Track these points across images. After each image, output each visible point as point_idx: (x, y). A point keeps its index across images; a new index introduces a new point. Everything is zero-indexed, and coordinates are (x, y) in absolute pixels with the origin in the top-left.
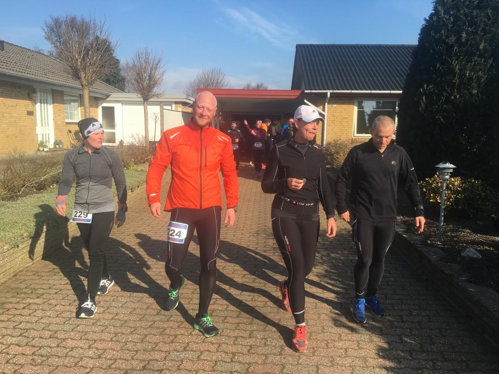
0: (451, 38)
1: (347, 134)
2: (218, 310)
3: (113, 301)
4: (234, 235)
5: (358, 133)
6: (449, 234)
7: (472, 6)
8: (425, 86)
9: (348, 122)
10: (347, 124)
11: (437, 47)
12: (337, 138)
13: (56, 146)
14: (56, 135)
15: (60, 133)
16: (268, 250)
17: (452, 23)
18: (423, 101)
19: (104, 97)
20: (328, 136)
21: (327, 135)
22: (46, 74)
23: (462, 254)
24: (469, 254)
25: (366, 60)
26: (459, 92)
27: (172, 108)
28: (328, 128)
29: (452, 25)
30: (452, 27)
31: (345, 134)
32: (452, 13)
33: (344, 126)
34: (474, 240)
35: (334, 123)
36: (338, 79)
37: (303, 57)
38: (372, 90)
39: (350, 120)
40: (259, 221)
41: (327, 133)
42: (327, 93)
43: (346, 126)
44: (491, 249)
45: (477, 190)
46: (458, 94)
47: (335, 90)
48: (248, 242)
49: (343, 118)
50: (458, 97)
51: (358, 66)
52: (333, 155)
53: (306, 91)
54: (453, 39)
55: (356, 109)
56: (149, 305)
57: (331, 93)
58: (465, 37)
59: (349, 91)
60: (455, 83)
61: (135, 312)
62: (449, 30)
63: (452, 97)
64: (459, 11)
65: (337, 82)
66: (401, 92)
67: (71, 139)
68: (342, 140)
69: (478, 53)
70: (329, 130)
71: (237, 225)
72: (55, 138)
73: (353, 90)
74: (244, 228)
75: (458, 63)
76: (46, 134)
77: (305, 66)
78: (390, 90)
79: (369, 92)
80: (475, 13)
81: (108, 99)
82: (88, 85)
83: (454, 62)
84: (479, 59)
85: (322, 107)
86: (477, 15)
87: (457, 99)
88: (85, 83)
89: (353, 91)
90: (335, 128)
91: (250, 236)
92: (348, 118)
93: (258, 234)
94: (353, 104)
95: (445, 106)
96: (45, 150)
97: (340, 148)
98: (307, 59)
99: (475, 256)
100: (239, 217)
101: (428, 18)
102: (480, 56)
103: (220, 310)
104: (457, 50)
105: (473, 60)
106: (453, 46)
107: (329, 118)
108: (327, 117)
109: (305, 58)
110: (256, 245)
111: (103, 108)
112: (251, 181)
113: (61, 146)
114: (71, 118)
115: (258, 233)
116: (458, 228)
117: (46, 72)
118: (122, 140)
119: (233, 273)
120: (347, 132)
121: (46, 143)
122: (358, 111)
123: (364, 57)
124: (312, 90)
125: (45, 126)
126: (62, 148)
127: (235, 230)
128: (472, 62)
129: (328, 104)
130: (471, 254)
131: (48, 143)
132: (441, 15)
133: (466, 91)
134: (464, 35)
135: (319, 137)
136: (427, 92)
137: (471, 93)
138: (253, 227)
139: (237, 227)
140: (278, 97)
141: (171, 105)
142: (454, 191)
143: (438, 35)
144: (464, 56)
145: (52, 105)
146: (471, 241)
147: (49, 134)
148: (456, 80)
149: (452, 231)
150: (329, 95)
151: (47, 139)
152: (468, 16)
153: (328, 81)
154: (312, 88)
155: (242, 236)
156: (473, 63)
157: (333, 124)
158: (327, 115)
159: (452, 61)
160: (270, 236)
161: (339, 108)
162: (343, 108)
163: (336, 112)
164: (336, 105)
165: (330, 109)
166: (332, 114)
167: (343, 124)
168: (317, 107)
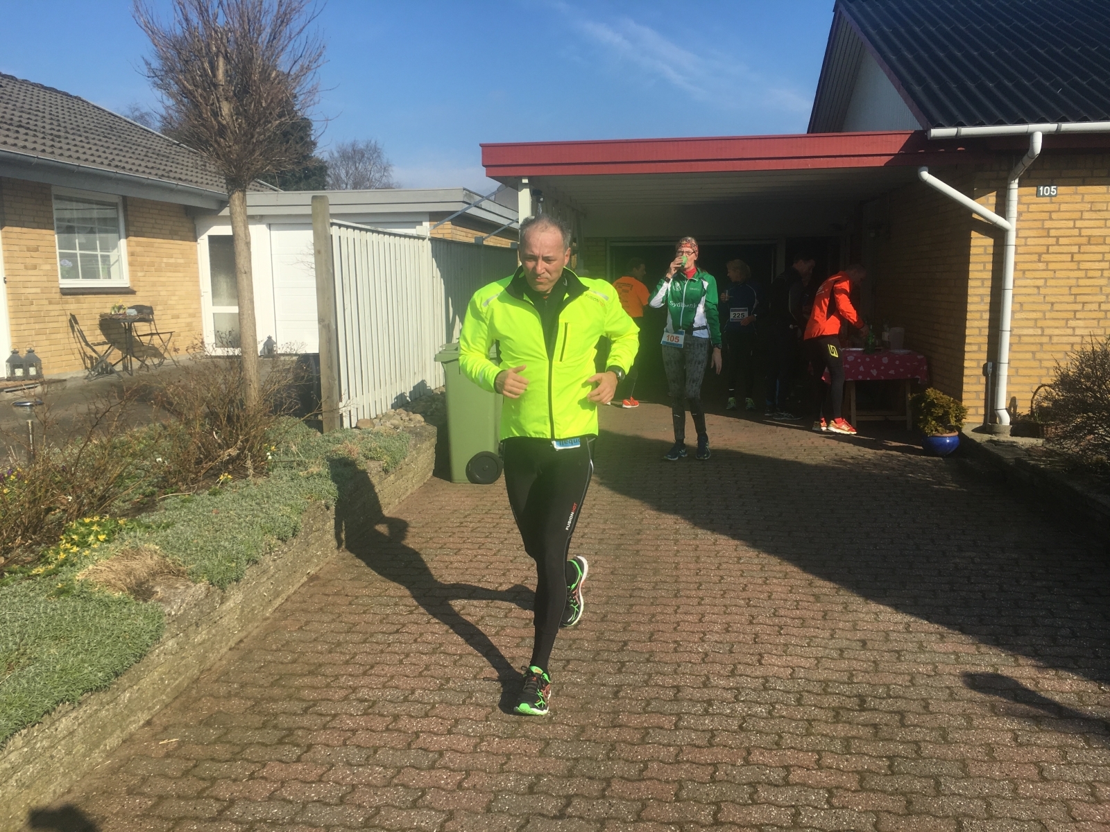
14: (16, 332)
28: (1019, 282)
35: (1047, 263)
41: (1013, 303)
42: (1028, 137)
47: (1065, 120)
53: (936, 132)
57: (1047, 137)
65: (1059, 93)
72: (14, 344)
81: (226, 211)
85: (992, 198)
107: (1023, 241)
108: (1017, 237)
111: (213, 239)
113: (32, 372)
124: (962, 125)
129: (1020, 185)
141: (418, 224)
150: (1037, 145)
157: (1041, 266)
158: (1017, 230)
161: (1067, 198)
162: (1087, 198)
163: (1054, 216)
164: (1056, 189)
165: (1029, 204)
166: (1039, 224)
167: (1083, 266)
168: (973, 198)
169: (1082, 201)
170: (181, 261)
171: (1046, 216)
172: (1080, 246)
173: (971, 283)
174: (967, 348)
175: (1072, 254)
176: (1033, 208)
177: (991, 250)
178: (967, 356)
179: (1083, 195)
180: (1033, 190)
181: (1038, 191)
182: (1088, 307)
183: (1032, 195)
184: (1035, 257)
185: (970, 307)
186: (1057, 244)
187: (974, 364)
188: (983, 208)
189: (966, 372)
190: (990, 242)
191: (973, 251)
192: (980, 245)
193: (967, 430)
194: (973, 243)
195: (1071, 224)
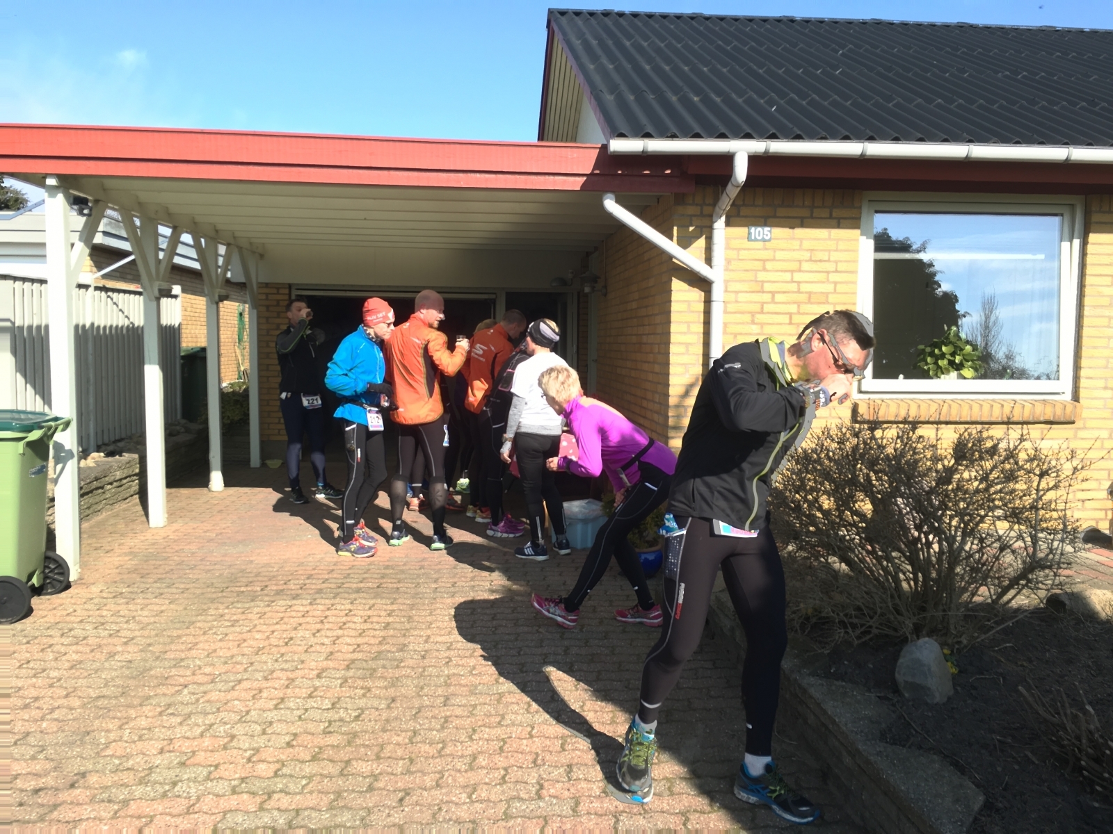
35: (761, 324)
47: (768, 140)
49: (803, 297)
53: (615, 146)
55: (865, 250)
57: (754, 159)
59: (853, 147)
73: (873, 140)
78: (1067, 145)
79: (958, 149)
85: (696, 239)
89: (874, 148)
92: (832, 298)
94: (853, 223)
107: (732, 297)
108: (726, 290)
122: (879, 264)
124: (651, 140)
129: (728, 224)
150: (741, 171)
157: (755, 329)
158: (726, 282)
161: (782, 244)
162: (807, 244)
164: (770, 231)
165: (739, 250)
166: (750, 276)
168: (671, 238)
169: (800, 249)
171: (758, 265)
172: (799, 304)
173: (673, 349)
175: (790, 315)
176: (744, 254)
177: (697, 306)
179: (801, 240)
180: (744, 230)
181: (749, 234)
183: (742, 238)
184: (747, 318)
186: (773, 301)
190: (697, 295)
191: (674, 307)
192: (683, 296)
194: (675, 296)
195: (787, 276)
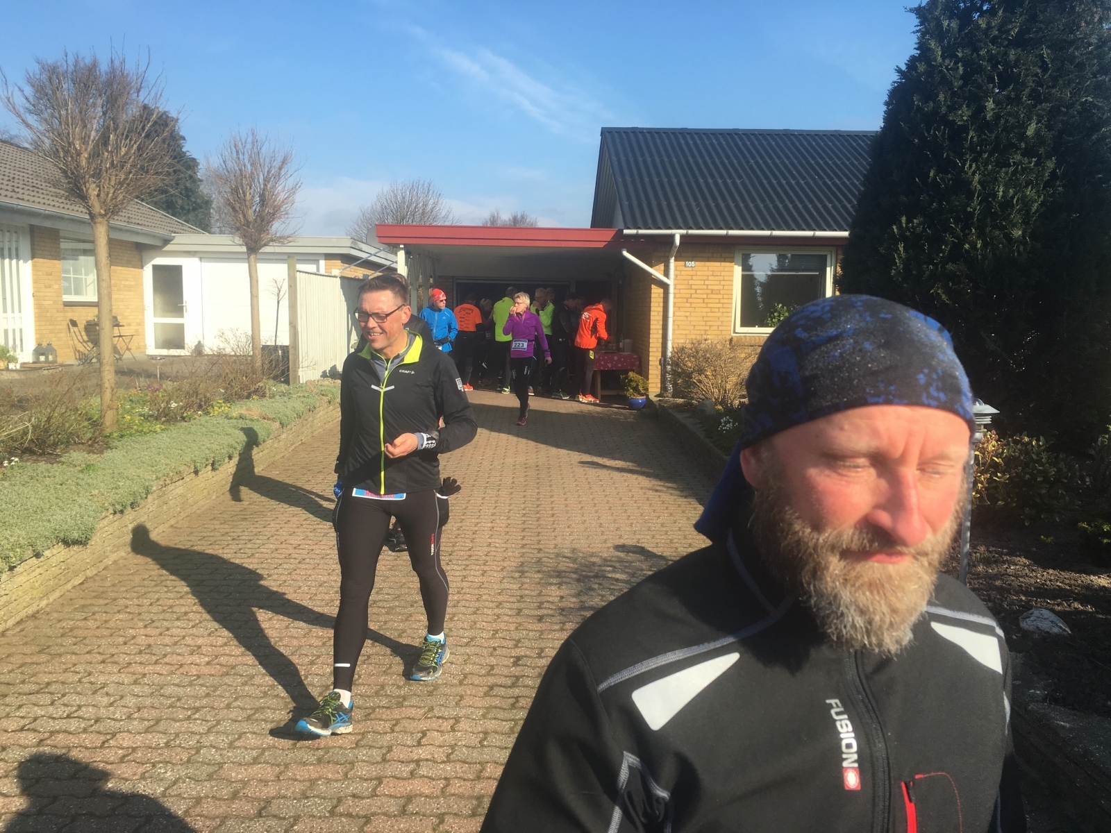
0: (960, 112)
1: (720, 328)
2: (421, 795)
3: (143, 777)
4: (465, 577)
5: (743, 324)
6: (980, 568)
7: (1006, 39)
8: (904, 219)
9: (722, 301)
10: (720, 305)
11: (929, 132)
12: (698, 338)
13: (38, 359)
14: (39, 332)
15: (50, 327)
16: (548, 615)
17: (962, 77)
18: (899, 255)
19: (159, 243)
20: (676, 332)
21: (673, 330)
22: (17, 190)
23: (1024, 625)
24: (1040, 625)
25: (757, 163)
26: (981, 234)
27: (318, 269)
28: (677, 314)
29: (961, 82)
30: (961, 88)
31: (716, 328)
32: (960, 55)
33: (713, 310)
34: (1043, 584)
35: (691, 303)
36: (698, 205)
37: (617, 155)
38: (773, 229)
39: (725, 296)
40: (524, 537)
41: (674, 325)
42: (672, 236)
43: (717, 310)
44: (1089, 608)
45: (1039, 461)
46: (978, 237)
47: (691, 228)
48: (499, 594)
49: (710, 291)
50: (979, 246)
51: (740, 177)
52: (689, 376)
53: (626, 232)
54: (964, 113)
55: (738, 271)
56: (239, 785)
57: (682, 237)
58: (993, 109)
59: (723, 232)
60: (972, 214)
61: (198, 810)
62: (954, 94)
63: (967, 246)
64: (976, 50)
65: (696, 211)
66: (846, 234)
67: (76, 342)
68: (709, 341)
69: (1023, 145)
70: (679, 318)
71: (470, 550)
72: (37, 339)
73: (732, 229)
74: (488, 558)
75: (978, 168)
76: (14, 330)
77: (623, 175)
78: (814, 230)
79: (767, 233)
80: (1012, 55)
81: (168, 248)
82: (105, 215)
83: (967, 165)
84: (1026, 160)
85: (662, 267)
86: (1017, 61)
87: (977, 250)
88: (97, 208)
89: (732, 232)
90: (693, 314)
91: (504, 578)
92: (722, 292)
93: (523, 572)
94: (731, 260)
95: (950, 266)
96: (11, 366)
97: (707, 360)
98: (628, 161)
99: (1056, 630)
100: (477, 528)
101: (904, 68)
102: (1028, 153)
103: (427, 796)
104: (975, 139)
105: (1011, 161)
106: (965, 129)
107: (678, 291)
108: (675, 288)
109: (623, 159)
110: (519, 602)
111: (155, 268)
112: (504, 436)
113: (51, 358)
114: (77, 292)
115: (521, 570)
116: (1001, 554)
117: (16, 185)
118: (199, 342)
119: (461, 683)
120: (720, 323)
121: (15, 351)
122: (743, 276)
123: (754, 158)
124: (640, 228)
125: (13, 312)
126: (54, 362)
127: (467, 562)
128: (1009, 166)
129: (676, 260)
130: (1045, 626)
131: (18, 349)
132: (935, 61)
133: (997, 233)
134: (990, 104)
135: (658, 333)
136: (908, 234)
137: (1008, 237)
138: (510, 554)
139: (470, 556)
140: (564, 245)
141: (316, 262)
142: (984, 464)
143: (931, 104)
144: (991, 155)
145: (30, 262)
146: (1035, 588)
147: (21, 330)
148: (975, 206)
149: (987, 562)
150: (677, 241)
151: (18, 342)
152: (999, 63)
153: (675, 209)
154: (640, 223)
155: (484, 579)
156: (1012, 169)
157: (688, 305)
158: (675, 285)
159: (964, 165)
160: (551, 577)
161: (700, 269)
162: (711, 269)
163: (694, 278)
164: (695, 263)
165: (680, 271)
166: (686, 282)
167: (710, 305)
168: (651, 266)
169: (708, 270)
170: (133, 283)
171: (690, 278)
172: (707, 294)
173: (652, 313)
174: (651, 350)
175: (704, 299)
176: (682, 273)
177: (662, 295)
178: (651, 354)
179: (708, 267)
180: (683, 263)
181: (685, 264)
182: (713, 328)
183: (681, 266)
184: (685, 300)
185: (652, 327)
186: (696, 293)
187: (655, 359)
188: (657, 272)
189: (650, 363)
190: (661, 291)
191: (653, 295)
192: (656, 292)
193: (652, 397)
194: (653, 291)
195: (702, 282)
